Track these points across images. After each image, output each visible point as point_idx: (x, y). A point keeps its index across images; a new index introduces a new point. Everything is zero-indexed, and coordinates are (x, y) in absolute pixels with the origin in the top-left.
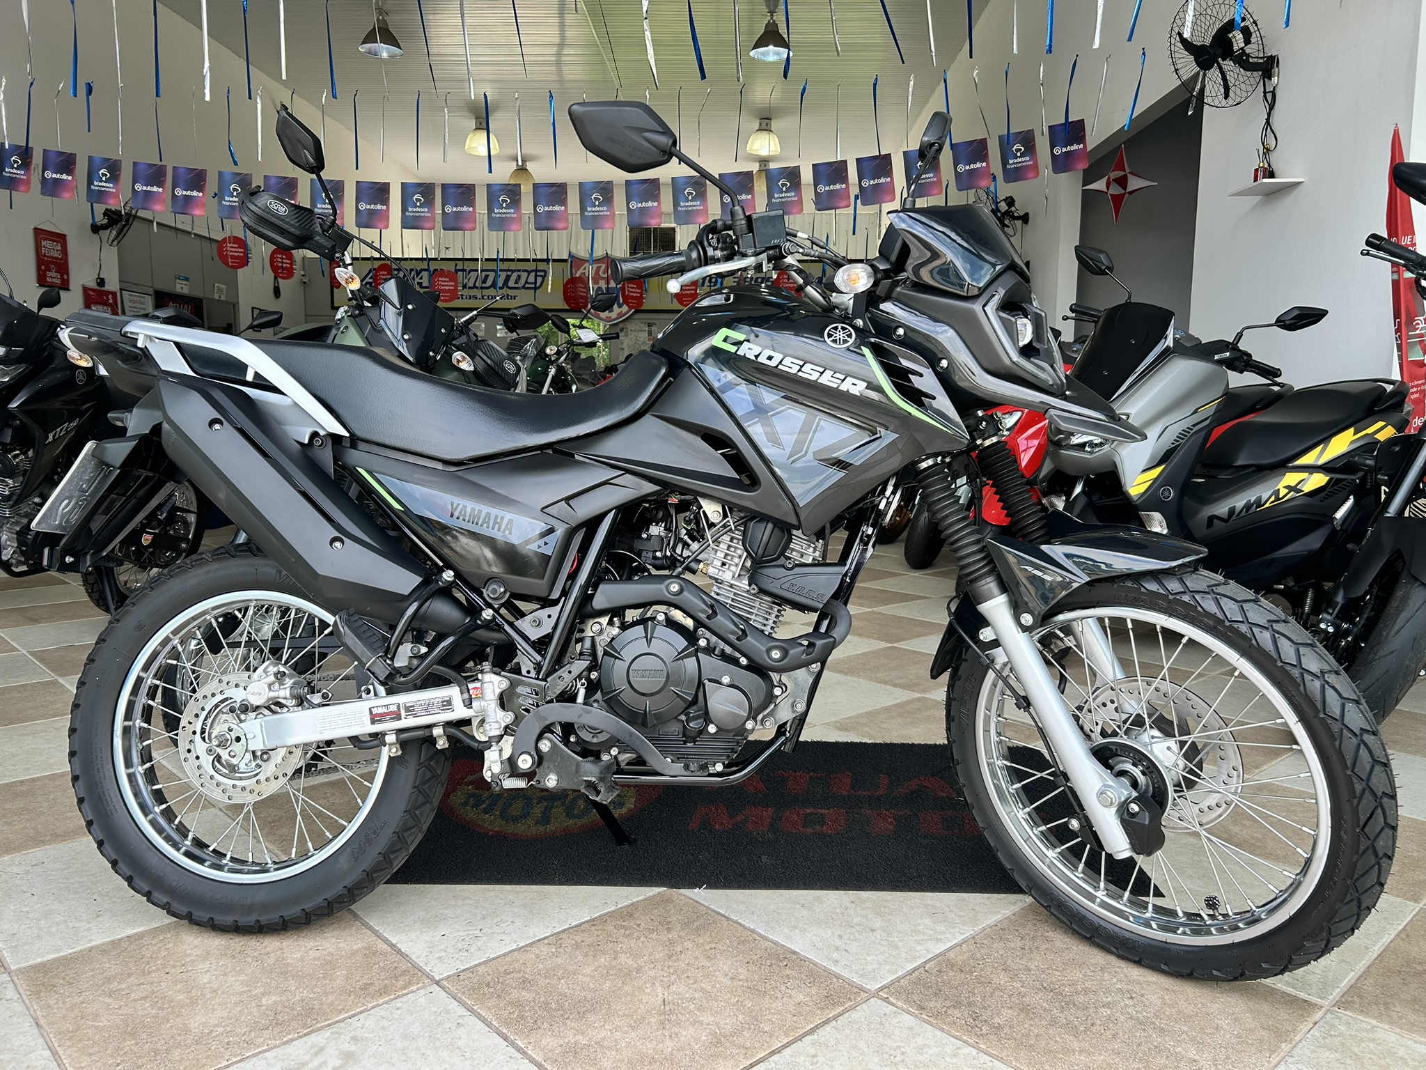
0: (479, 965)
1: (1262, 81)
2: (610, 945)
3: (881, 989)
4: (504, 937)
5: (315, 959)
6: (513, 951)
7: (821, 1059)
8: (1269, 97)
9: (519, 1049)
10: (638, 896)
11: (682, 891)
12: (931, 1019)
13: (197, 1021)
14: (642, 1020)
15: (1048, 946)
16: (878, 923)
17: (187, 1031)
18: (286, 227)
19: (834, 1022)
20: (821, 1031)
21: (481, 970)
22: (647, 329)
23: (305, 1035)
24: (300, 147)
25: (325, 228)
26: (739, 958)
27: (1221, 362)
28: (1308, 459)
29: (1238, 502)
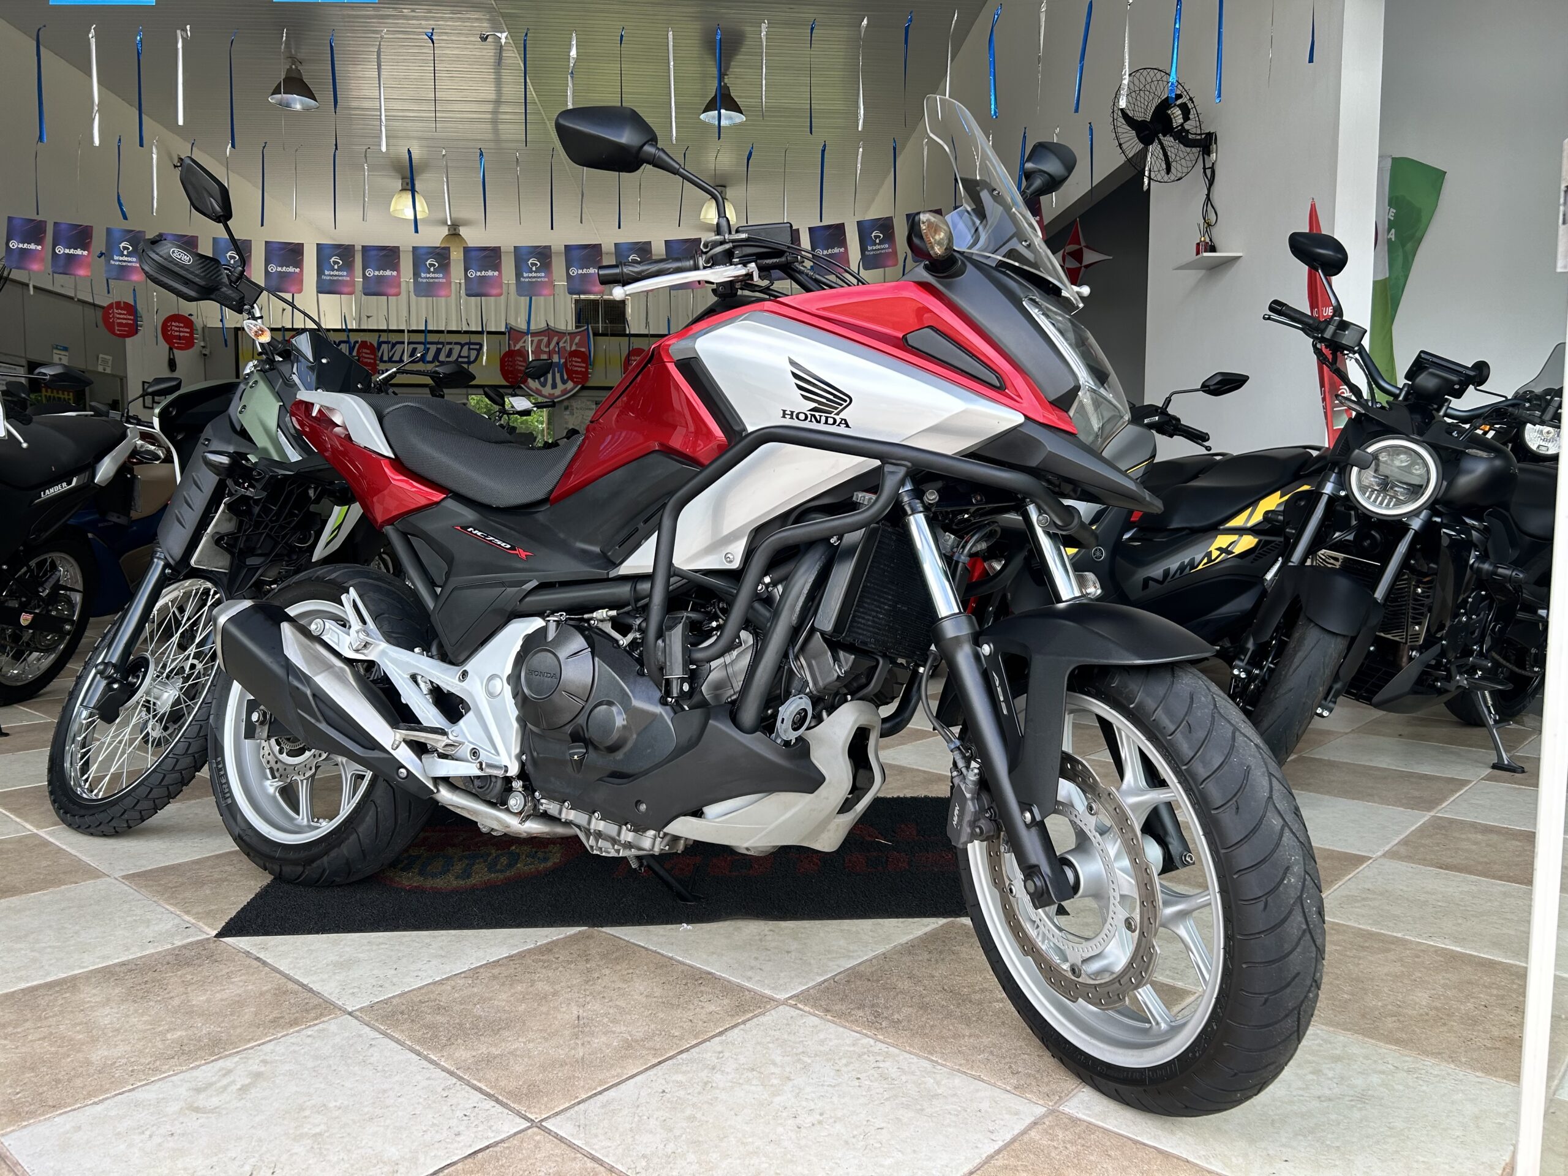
0: (394, 997)
1: (1201, 157)
2: (528, 975)
3: (791, 998)
4: (420, 974)
5: (222, 1000)
6: (429, 984)
7: (727, 1054)
8: (1209, 172)
9: (432, 1062)
10: (559, 934)
11: (604, 929)
12: (835, 1019)
13: (99, 1054)
14: (555, 1033)
15: (954, 957)
16: (794, 946)
17: (89, 1063)
18: (190, 276)
19: (742, 1026)
20: (729, 1034)
21: (395, 1002)
23: (213, 1061)
24: (206, 195)
25: (234, 278)
26: (655, 980)
27: (1150, 426)
28: (1238, 521)
29: (1173, 564)
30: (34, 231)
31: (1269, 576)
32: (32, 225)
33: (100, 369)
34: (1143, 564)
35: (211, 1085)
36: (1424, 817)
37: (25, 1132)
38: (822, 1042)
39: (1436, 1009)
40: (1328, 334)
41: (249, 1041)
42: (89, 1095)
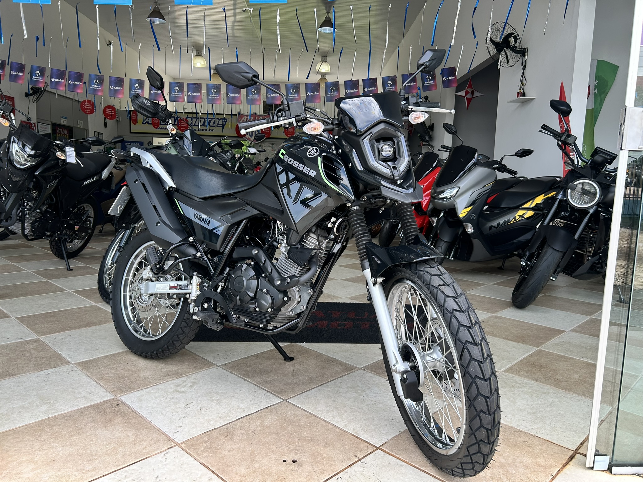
1: (521, 58)
3: (363, 367)
4: (238, 355)
6: (243, 358)
7: (343, 383)
8: (524, 64)
9: (248, 381)
11: (297, 344)
14: (287, 375)
17: (140, 377)
18: (149, 110)
19: (348, 375)
20: (343, 377)
21: (232, 363)
22: (271, 146)
23: (179, 378)
24: (155, 79)
26: (317, 360)
27: (494, 169)
28: (527, 205)
29: (501, 221)
30: (61, 74)
31: (538, 226)
32: (60, 71)
33: (79, 126)
34: (490, 220)
35: (181, 385)
36: (587, 318)
37: (126, 396)
38: (374, 381)
39: (580, 380)
40: (563, 139)
41: (189, 373)
42: (143, 386)
